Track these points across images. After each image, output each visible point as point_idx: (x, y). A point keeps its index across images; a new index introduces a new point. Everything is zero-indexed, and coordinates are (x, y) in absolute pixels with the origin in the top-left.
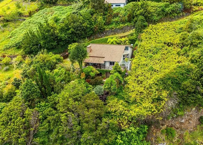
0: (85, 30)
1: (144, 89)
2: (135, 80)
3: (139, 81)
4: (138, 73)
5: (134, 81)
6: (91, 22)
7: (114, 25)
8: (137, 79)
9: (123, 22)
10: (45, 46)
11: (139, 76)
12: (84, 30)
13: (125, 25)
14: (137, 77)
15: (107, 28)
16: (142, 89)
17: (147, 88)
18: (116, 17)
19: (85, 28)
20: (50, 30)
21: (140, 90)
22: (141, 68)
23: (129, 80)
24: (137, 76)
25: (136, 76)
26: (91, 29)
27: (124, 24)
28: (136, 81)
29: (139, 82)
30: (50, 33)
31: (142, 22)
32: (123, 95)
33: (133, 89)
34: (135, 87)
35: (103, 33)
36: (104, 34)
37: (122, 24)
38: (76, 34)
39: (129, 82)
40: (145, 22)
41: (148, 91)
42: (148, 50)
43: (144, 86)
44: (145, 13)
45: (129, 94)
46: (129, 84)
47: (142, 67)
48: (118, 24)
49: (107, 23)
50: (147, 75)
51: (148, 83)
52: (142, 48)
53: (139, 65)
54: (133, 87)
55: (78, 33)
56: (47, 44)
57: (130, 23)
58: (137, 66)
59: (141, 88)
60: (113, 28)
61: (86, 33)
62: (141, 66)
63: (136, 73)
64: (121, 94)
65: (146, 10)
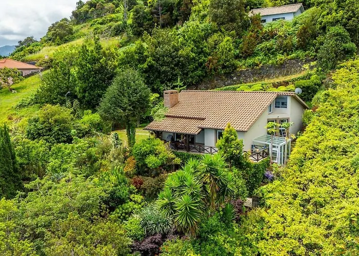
0: (183, 66)
1: (327, 236)
2: (295, 196)
3: (308, 201)
4: (309, 175)
5: (290, 200)
6: (202, 49)
7: (260, 58)
8: (301, 193)
9: (286, 49)
10: (84, 97)
11: (312, 186)
12: (180, 65)
13: (289, 57)
14: (305, 188)
15: (242, 65)
16: (315, 234)
17: (339, 233)
18: (267, 40)
19: (182, 59)
20: (98, 60)
21: (307, 235)
22: (324, 159)
23: (271, 195)
24: (305, 185)
25: (299, 184)
26: (201, 64)
27: (288, 55)
28: (298, 201)
29: (310, 207)
30: (97, 66)
31: (337, 40)
32: (227, 246)
33: (280, 229)
34: (289, 219)
35: (232, 78)
36: (234, 81)
37: (283, 54)
38: (159, 72)
39: (268, 202)
40: (346, 42)
41: (342, 246)
42: (353, 108)
43: (325, 221)
44: (349, 20)
45: (261, 244)
46: (269, 207)
47: (327, 156)
48: (273, 54)
49: (242, 53)
50: (342, 183)
51: (343, 210)
52: (334, 102)
53: (315, 150)
54: (282, 220)
55: (165, 72)
56: (89, 93)
57: (305, 51)
58: (310, 153)
59: (311, 229)
60: (257, 65)
61: (187, 74)
62: (324, 152)
63: (303, 174)
64: (220, 238)
65: (353, 11)
